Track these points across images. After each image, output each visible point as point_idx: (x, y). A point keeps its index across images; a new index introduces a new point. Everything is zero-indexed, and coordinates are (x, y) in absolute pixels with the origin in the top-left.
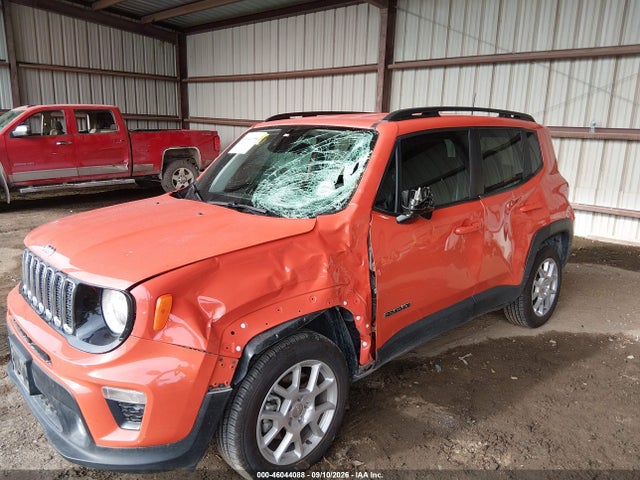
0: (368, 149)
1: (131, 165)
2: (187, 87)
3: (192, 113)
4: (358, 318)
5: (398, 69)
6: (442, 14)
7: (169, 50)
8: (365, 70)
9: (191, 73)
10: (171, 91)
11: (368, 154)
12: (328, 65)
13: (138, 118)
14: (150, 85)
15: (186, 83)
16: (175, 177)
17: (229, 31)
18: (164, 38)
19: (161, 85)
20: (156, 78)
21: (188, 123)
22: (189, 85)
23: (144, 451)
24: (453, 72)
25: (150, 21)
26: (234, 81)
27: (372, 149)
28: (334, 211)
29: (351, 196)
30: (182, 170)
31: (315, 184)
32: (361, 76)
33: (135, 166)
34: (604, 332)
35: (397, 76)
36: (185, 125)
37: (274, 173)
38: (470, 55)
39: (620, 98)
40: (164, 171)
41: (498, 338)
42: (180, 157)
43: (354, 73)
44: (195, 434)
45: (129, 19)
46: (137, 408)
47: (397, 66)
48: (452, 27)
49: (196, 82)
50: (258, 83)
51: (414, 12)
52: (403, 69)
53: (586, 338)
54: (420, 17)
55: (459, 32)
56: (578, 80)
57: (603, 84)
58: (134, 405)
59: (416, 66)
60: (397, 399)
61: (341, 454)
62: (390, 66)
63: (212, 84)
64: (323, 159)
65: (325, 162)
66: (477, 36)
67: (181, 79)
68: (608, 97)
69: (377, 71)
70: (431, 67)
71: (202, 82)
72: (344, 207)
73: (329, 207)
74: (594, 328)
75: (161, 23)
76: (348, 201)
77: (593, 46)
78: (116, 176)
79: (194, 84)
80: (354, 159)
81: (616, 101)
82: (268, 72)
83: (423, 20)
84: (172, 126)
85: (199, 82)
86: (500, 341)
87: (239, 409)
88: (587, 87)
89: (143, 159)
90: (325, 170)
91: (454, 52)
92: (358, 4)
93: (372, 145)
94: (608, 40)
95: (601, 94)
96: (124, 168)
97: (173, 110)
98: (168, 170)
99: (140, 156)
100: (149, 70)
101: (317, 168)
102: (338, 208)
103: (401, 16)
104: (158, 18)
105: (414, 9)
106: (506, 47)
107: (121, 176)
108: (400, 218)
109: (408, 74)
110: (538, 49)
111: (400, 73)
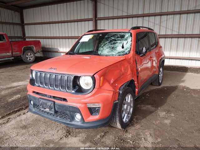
0: (130, 37)
1: (12, 53)
2: (24, 26)
3: (27, 35)
4: (136, 82)
5: (99, 20)
6: (111, 3)
7: (17, 15)
8: (88, 20)
9: (25, 22)
10: (19, 28)
11: (131, 38)
12: (76, 19)
13: (11, 37)
14: (12, 26)
15: (24, 25)
16: (27, 56)
17: (39, 8)
18: (15, 10)
19: (15, 26)
20: (13, 24)
21: (25, 38)
22: (25, 26)
23: (99, 121)
24: (116, 20)
25: (11, 4)
26: (42, 24)
27: (131, 37)
28: (126, 54)
29: (130, 50)
30: (29, 53)
31: (116, 47)
32: (87, 22)
33: (14, 53)
34: (176, 85)
35: (99, 22)
36: (25, 39)
37: (102, 46)
38: (120, 15)
39: (162, 26)
40: (23, 54)
41: (152, 89)
42: (28, 49)
43: (85, 21)
44: (111, 114)
45: (2, 4)
46: (97, 109)
47: (98, 19)
48: (114, 7)
49: (28, 25)
51: (102, 3)
52: (100, 20)
53: (172, 87)
54: (104, 4)
55: (116, 9)
56: (151, 22)
57: (157, 23)
58: (96, 108)
59: (104, 19)
60: (138, 106)
61: (134, 120)
62: (96, 19)
63: (34, 25)
64: (116, 41)
65: (117, 42)
66: (122, 10)
67: (22, 24)
68: (159, 26)
69: (92, 20)
70: (109, 19)
71: (30, 25)
72: (129, 53)
73: (125, 53)
74: (173, 85)
75: (14, 6)
76: (130, 51)
77: (154, 12)
78: (7, 57)
79: (27, 26)
80: (126, 40)
81: (161, 27)
82: (54, 21)
83: (105, 5)
84: (20, 40)
85: (29, 25)
86: (153, 90)
87: (119, 107)
88: (153, 24)
89: (16, 50)
90: (118, 44)
91: (115, 15)
92: (77, 1)
93: (131, 36)
94: (158, 11)
95: (157, 25)
96: (9, 54)
97: (20, 34)
98: (25, 54)
99: (15, 49)
100: (11, 21)
101: (115, 43)
102: (128, 53)
103: (98, 4)
105: (102, 2)
106: (130, 13)
107: (8, 57)
108: (141, 55)
109: (102, 21)
110: (139, 14)
111: (99, 21)
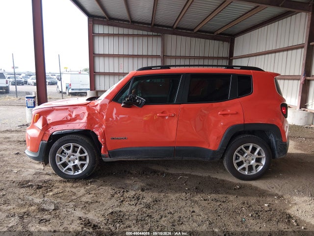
4: (99, 136)
7: (227, 45)
8: (300, 47)
9: (235, 55)
10: (225, 63)
14: (215, 61)
15: (233, 59)
19: (220, 61)
20: (218, 58)
32: (300, 50)
50: (258, 57)
67: (230, 58)
104: (219, 32)
